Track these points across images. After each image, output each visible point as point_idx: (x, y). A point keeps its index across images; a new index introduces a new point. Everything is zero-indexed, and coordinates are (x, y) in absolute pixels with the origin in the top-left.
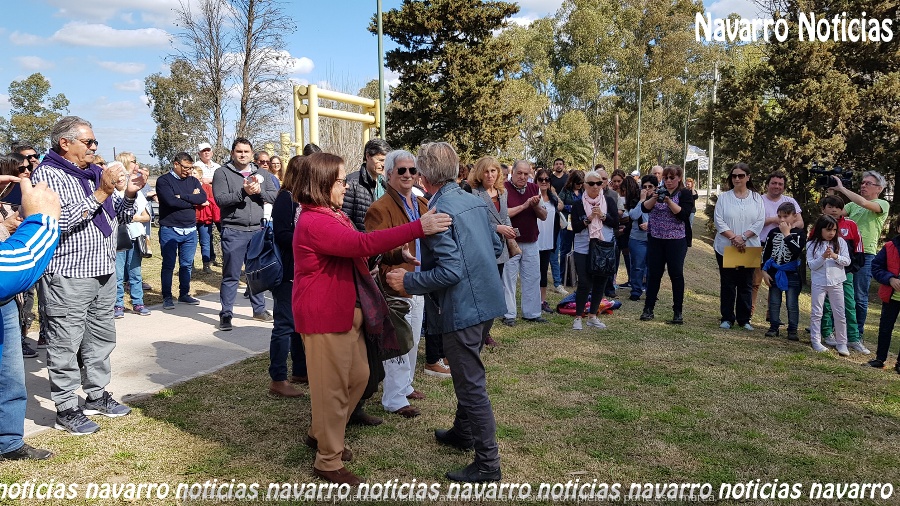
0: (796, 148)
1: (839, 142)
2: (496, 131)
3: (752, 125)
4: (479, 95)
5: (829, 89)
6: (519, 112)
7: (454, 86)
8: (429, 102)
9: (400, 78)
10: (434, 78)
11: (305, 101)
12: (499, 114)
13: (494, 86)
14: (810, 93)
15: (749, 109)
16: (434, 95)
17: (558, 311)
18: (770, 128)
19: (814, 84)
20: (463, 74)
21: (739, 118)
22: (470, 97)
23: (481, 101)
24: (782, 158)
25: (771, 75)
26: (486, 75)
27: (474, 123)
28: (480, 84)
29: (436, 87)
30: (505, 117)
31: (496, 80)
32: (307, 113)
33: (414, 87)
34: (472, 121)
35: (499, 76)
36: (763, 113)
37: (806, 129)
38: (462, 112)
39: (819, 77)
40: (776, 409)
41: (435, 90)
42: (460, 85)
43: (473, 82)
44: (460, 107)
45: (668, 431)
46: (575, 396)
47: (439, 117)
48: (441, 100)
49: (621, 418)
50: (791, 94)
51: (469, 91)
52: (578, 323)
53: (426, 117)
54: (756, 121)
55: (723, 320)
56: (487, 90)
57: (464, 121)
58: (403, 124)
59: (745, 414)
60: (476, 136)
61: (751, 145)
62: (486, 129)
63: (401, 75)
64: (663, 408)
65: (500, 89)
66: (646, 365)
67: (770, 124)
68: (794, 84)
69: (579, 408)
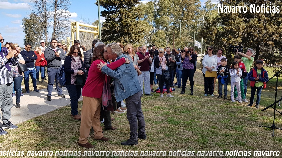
0: (227, 41)
1: (239, 39)
2: (136, 36)
3: (214, 35)
4: (131, 25)
5: (237, 23)
6: (143, 30)
7: (123, 22)
8: (115, 27)
9: (106, 19)
10: (117, 20)
11: (75, 27)
12: (137, 31)
13: (136, 22)
14: (231, 25)
15: (213, 30)
16: (116, 25)
17: (156, 92)
18: (220, 35)
19: (233, 22)
20: (126, 18)
21: (210, 32)
22: (128, 26)
23: (131, 27)
24: (223, 44)
25: (220, 19)
26: (133, 19)
27: (130, 34)
28: (131, 22)
29: (117, 22)
30: (139, 32)
31: (136, 20)
32: (76, 30)
33: (110, 22)
34: (129, 33)
35: (137, 19)
36: (218, 31)
37: (230, 36)
38: (125, 30)
39: (234, 20)
40: (220, 120)
41: (117, 23)
42: (125, 22)
43: (129, 21)
44: (125, 29)
45: (189, 127)
46: (160, 117)
47: (119, 32)
48: (119, 27)
49: (175, 123)
50: (225, 25)
51: (128, 24)
52: (162, 96)
53: (114, 32)
54: (216, 34)
55: (205, 93)
56: (134, 23)
57: (126, 33)
58: (107, 34)
59: (212, 121)
60: (130, 38)
61: (214, 41)
62: (133, 36)
63: (106, 18)
64: (188, 120)
65: (138, 23)
66: (182, 107)
67: (219, 34)
68: (227, 22)
69: (162, 121)
